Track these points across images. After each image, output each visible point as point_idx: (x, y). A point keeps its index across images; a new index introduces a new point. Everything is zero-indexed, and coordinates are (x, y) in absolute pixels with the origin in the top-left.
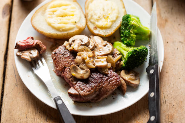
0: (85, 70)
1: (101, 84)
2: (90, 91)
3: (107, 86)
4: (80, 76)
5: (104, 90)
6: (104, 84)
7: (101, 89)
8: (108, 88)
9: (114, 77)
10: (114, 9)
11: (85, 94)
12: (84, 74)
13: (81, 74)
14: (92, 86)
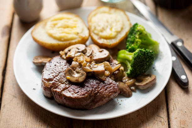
0: (80, 74)
1: (97, 89)
2: (84, 95)
3: (103, 92)
4: (75, 79)
5: (100, 96)
6: (101, 89)
7: (96, 94)
8: (105, 94)
9: (112, 84)
10: (118, 21)
11: (78, 97)
12: (80, 77)
13: (77, 78)
14: (87, 90)
